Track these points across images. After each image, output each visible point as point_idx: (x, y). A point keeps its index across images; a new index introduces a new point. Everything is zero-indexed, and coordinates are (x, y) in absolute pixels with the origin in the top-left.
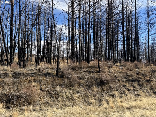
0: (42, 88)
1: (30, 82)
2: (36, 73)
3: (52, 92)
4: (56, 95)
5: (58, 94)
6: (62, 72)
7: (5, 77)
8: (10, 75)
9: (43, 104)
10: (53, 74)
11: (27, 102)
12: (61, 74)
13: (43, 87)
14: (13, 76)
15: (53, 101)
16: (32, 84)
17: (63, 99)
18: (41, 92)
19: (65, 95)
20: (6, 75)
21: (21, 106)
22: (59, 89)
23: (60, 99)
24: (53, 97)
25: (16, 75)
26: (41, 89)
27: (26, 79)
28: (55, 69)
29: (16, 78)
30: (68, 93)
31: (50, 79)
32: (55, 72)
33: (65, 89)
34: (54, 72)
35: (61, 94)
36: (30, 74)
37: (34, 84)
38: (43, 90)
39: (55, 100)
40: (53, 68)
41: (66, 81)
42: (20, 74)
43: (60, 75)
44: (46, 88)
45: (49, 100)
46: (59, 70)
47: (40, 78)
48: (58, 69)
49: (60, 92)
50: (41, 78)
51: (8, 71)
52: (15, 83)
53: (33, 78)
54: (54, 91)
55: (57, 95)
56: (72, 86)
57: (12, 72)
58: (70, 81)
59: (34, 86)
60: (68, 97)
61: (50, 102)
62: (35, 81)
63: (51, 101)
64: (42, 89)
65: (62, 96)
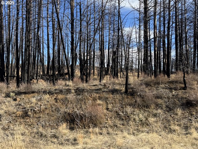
0: (109, 107)
1: (94, 99)
2: (100, 89)
3: (121, 113)
4: (125, 117)
5: (128, 116)
6: (132, 88)
7: (67, 93)
8: (73, 91)
9: (111, 126)
10: (121, 90)
11: (92, 124)
12: (131, 90)
13: (110, 106)
14: (76, 92)
15: (123, 124)
16: (97, 103)
17: (136, 122)
18: (108, 112)
19: (137, 118)
20: (69, 91)
21: (86, 128)
22: (129, 109)
23: (131, 123)
24: (123, 119)
25: (79, 91)
26: (107, 109)
27: (90, 96)
28: (123, 84)
29: (80, 95)
30: (141, 116)
31: (118, 96)
32: (124, 88)
33: (137, 111)
34: (122, 88)
35: (132, 116)
36: (94, 90)
37: (99, 102)
38: (110, 109)
39: (125, 123)
40: (121, 83)
41: (138, 99)
42: (84, 89)
43: (130, 92)
44: (113, 107)
45: (118, 122)
46: (129, 86)
47: (105, 95)
48: (127, 84)
49: (131, 114)
50: (107, 96)
51: (70, 86)
52: (78, 101)
53: (97, 95)
54: (123, 112)
55: (127, 117)
56: (146, 107)
57: (75, 87)
58: (143, 101)
59: (99, 105)
60: (141, 121)
61: (119, 125)
62: (100, 98)
63: (120, 125)
64: (109, 109)
65: (134, 119)
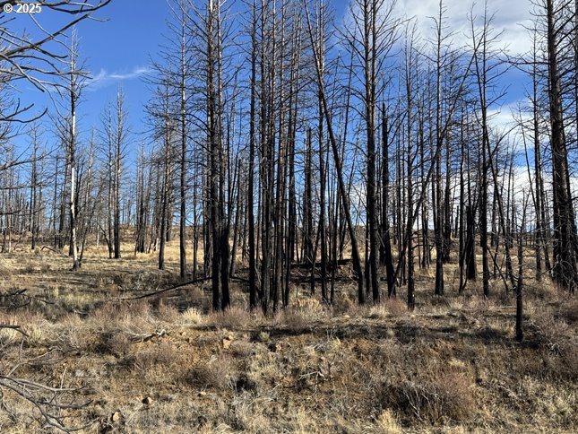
0: (481, 377)
1: (445, 356)
2: (453, 330)
3: (512, 394)
4: (523, 402)
5: (529, 401)
6: (531, 328)
7: (379, 338)
8: (391, 332)
9: (492, 424)
10: (506, 333)
11: (448, 415)
12: (531, 334)
13: (484, 376)
14: (397, 335)
15: (518, 420)
16: (452, 364)
17: (549, 417)
18: (480, 389)
19: (552, 408)
20: (380, 333)
21: (436, 424)
22: (531, 385)
23: (537, 417)
24: (517, 408)
25: (406, 333)
26: (478, 381)
27: (431, 346)
28: (509, 317)
29: (408, 342)
30: (560, 401)
31: (500, 351)
32: (512, 329)
33: (550, 389)
34: (508, 328)
35: (539, 400)
36: (439, 331)
37: (455, 362)
38: (484, 382)
39: (524, 417)
40: (504, 314)
41: (551, 360)
42: (414, 329)
43: (528, 338)
44: (491, 376)
45: (508, 415)
46: (524, 322)
47: (467, 345)
48: (519, 317)
49: (537, 395)
50: (474, 348)
51: (381, 318)
52: (411, 358)
53: (450, 346)
54: (516, 391)
55: (527, 404)
56: (573, 379)
57: (392, 322)
58: (564, 362)
59: (458, 369)
60: (562, 413)
61: (509, 422)
62: (458, 353)
63: (512, 420)
64: (481, 380)
65: (545, 410)
